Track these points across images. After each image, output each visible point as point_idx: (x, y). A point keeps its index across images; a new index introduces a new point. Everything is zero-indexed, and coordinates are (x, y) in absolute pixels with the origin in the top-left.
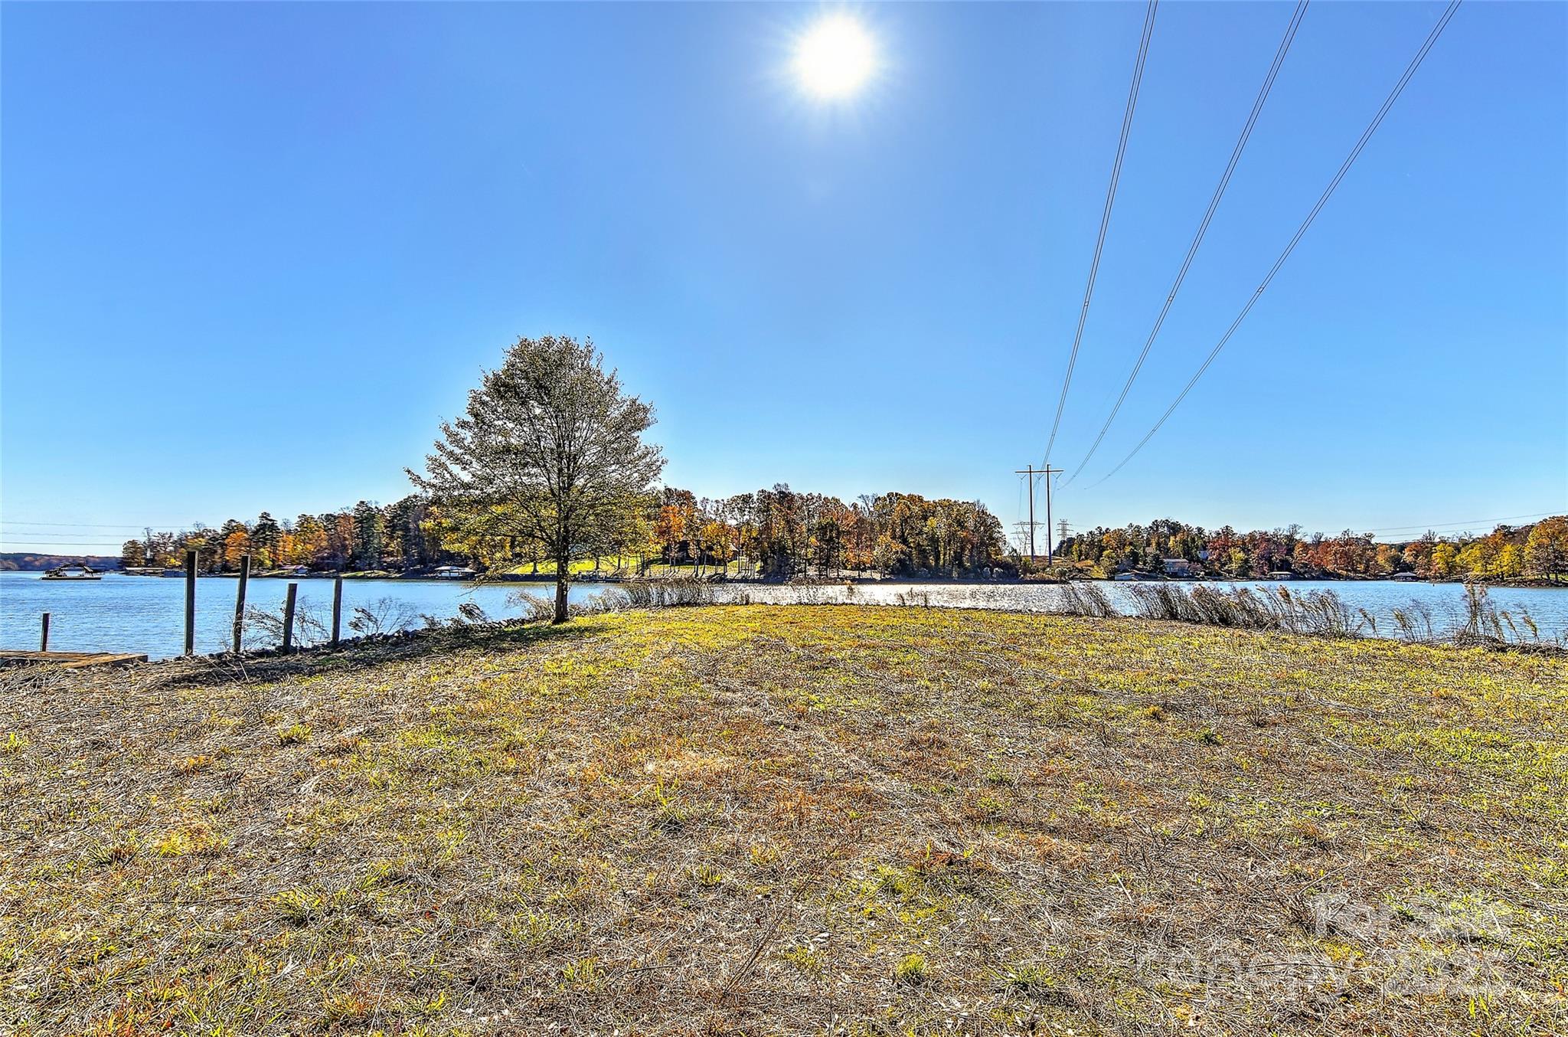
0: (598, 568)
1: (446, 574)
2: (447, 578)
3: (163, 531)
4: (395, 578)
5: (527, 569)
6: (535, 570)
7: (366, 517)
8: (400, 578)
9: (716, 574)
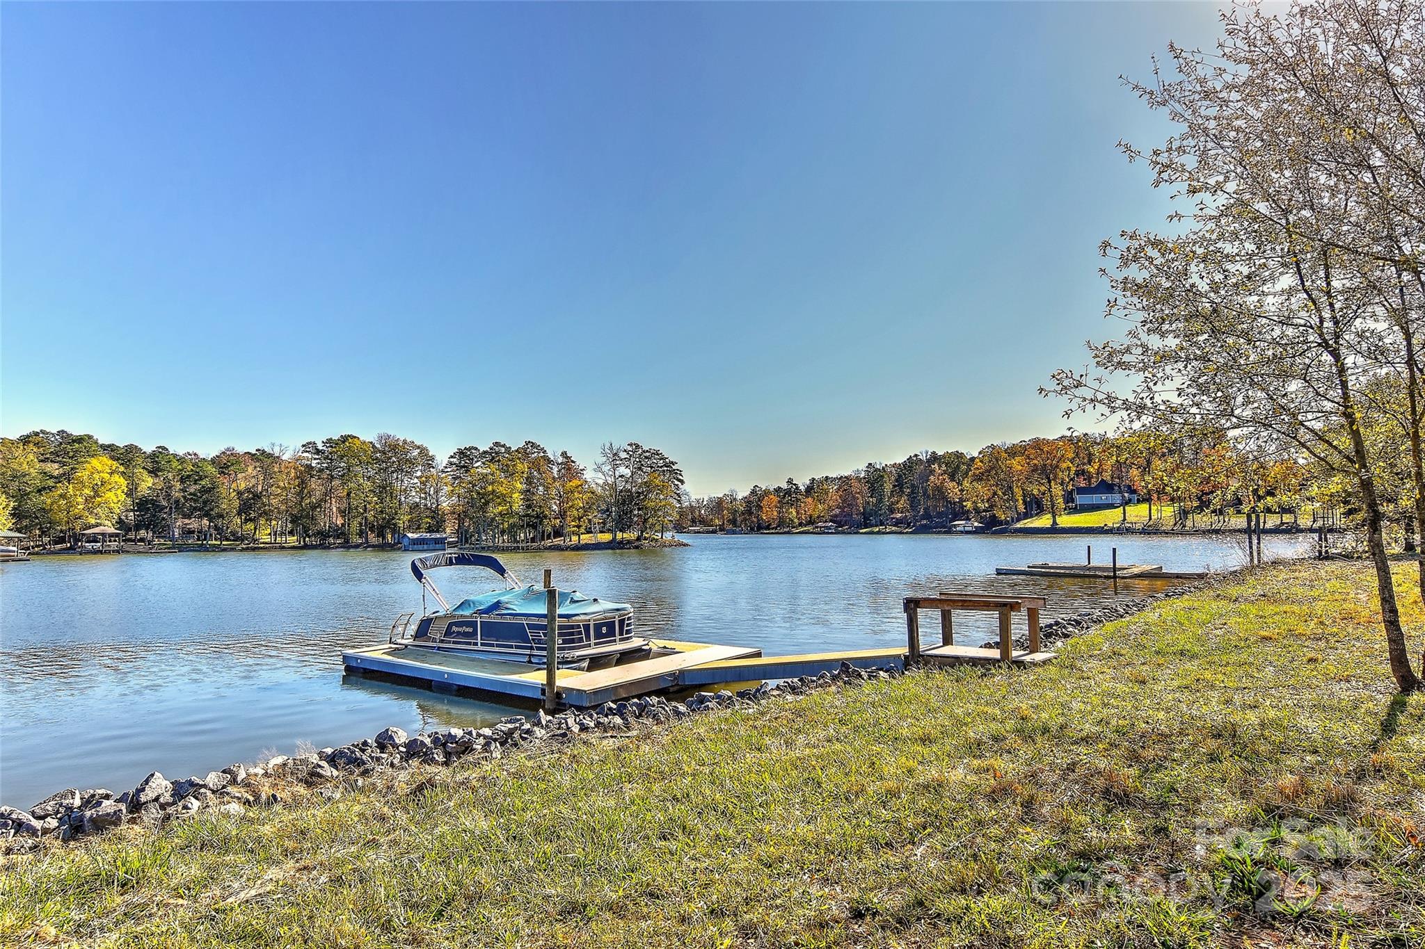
0: (1125, 519)
1: (962, 529)
2: (962, 532)
3: (698, 497)
4: (907, 533)
5: (1044, 521)
6: (1055, 522)
7: (874, 478)
8: (911, 533)
9: (1282, 524)
